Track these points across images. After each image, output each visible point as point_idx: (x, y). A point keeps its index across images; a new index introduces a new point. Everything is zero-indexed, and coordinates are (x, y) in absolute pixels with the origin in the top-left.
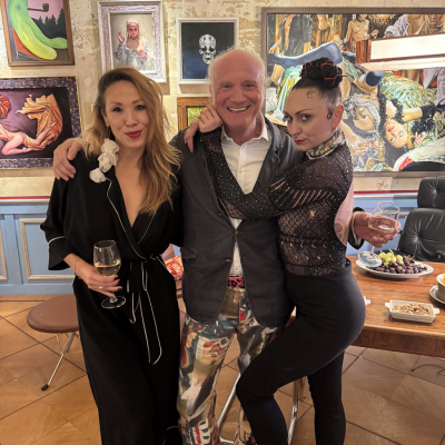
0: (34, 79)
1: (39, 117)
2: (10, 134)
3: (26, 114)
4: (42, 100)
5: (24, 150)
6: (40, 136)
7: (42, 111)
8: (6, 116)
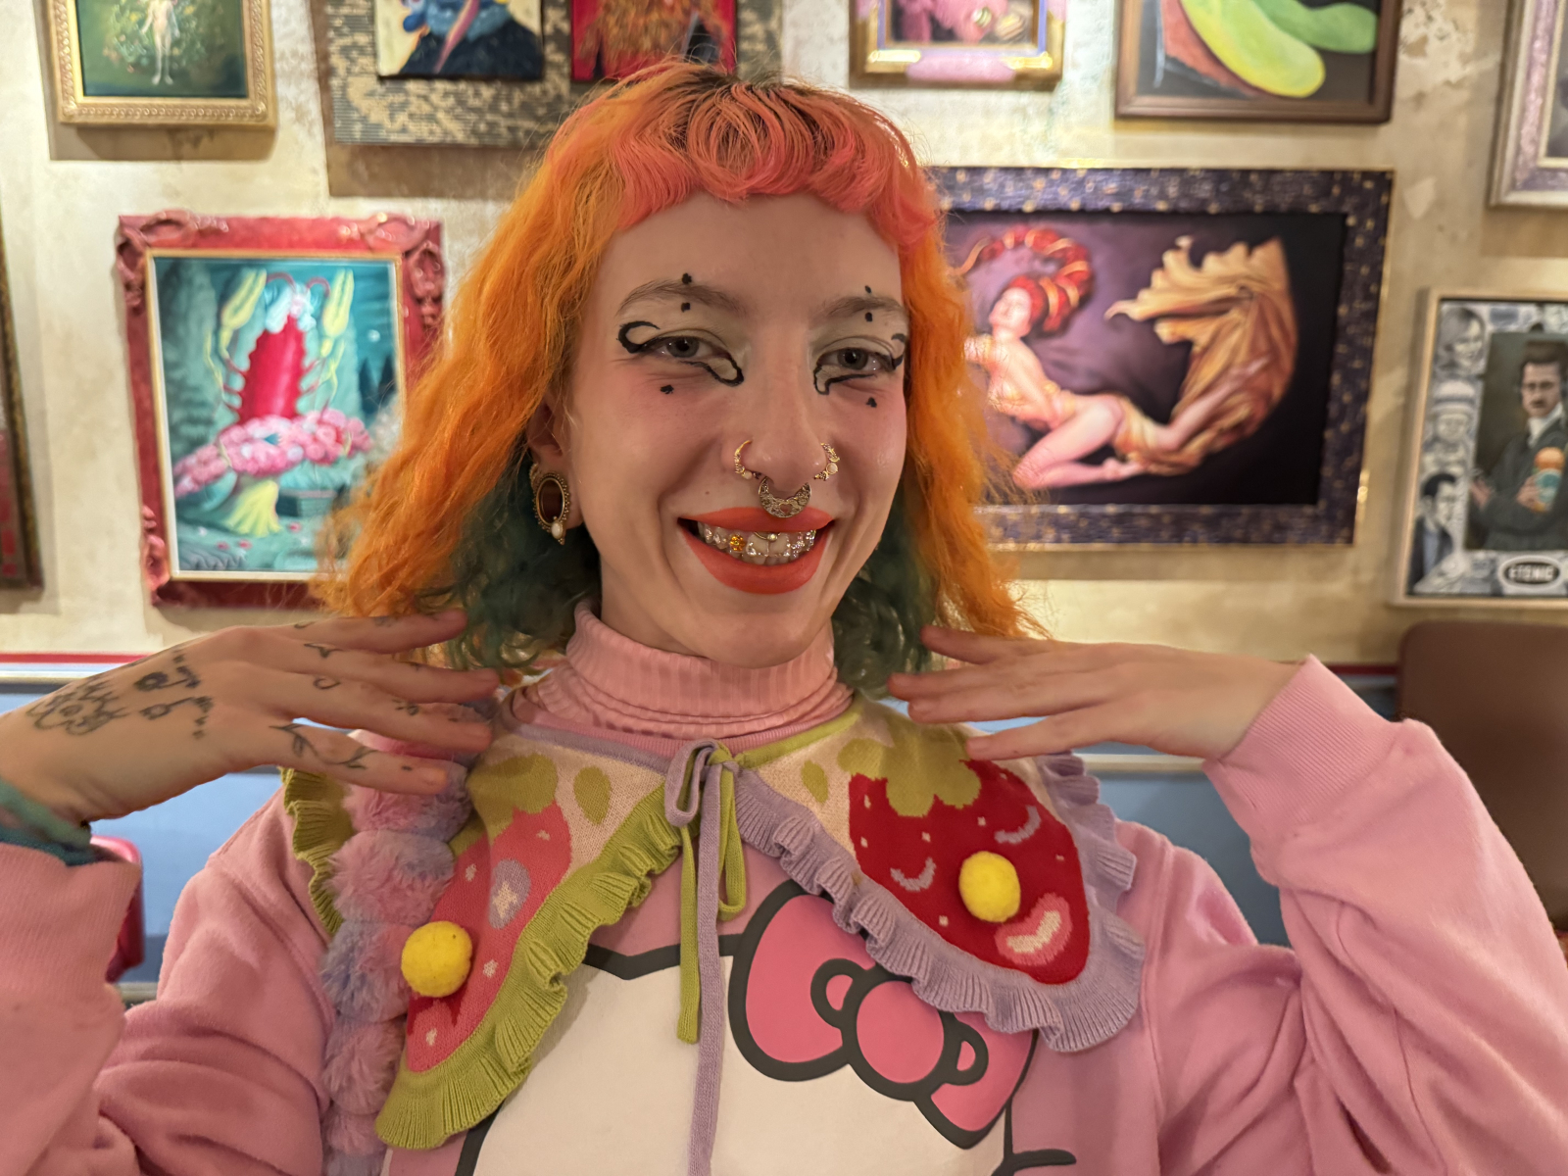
0: (1219, 175)
1: (1199, 332)
2: (1065, 402)
3: (1152, 321)
4: (1229, 266)
5: (1111, 470)
6: (1190, 415)
7: (1216, 309)
8: (1065, 325)
